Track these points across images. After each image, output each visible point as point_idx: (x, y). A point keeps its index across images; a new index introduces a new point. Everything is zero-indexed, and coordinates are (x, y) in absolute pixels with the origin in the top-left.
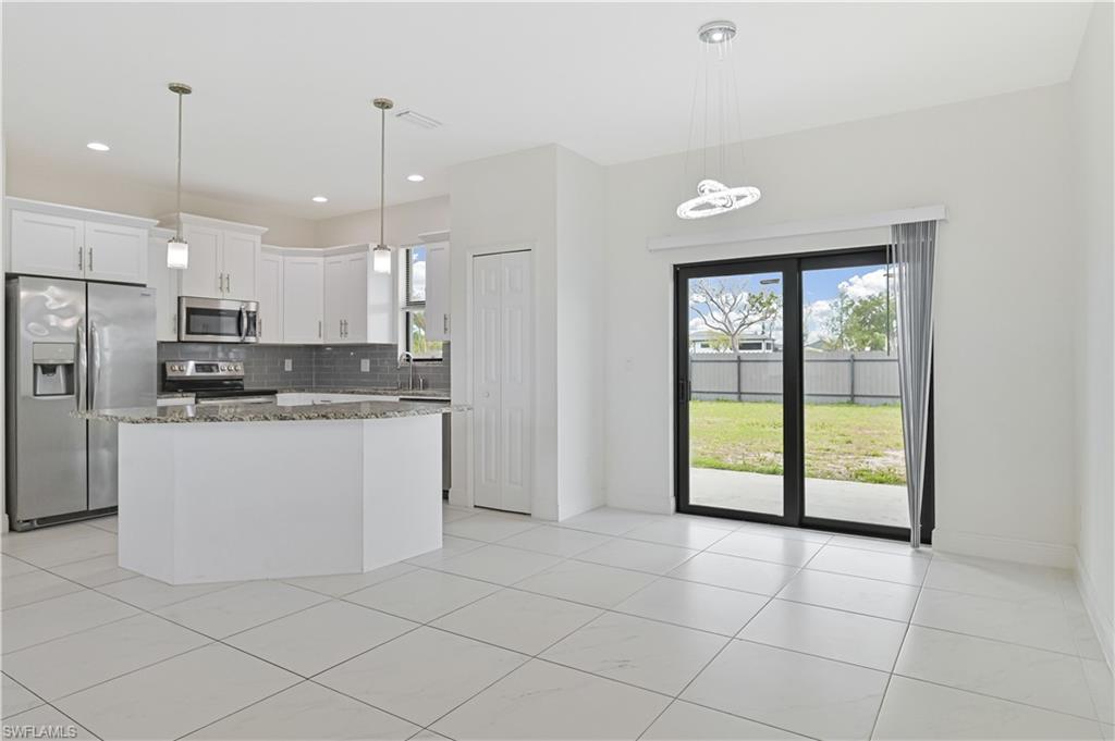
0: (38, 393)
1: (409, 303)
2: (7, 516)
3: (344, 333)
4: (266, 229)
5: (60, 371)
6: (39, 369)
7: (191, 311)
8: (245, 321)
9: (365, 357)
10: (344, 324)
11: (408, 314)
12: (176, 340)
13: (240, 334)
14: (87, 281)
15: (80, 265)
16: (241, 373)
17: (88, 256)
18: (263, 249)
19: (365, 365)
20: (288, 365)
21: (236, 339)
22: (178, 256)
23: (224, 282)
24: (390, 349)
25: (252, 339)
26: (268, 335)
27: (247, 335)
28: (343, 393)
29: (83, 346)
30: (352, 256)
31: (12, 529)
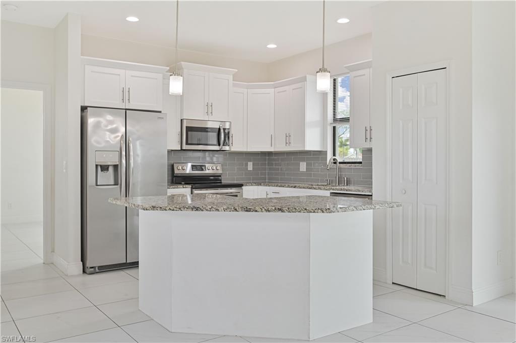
0: (98, 184)
1: (335, 120)
2: (82, 263)
3: (288, 143)
4: (237, 70)
5: (111, 169)
6: (99, 168)
7: (189, 129)
8: (223, 136)
9: (303, 160)
10: (288, 136)
11: (334, 128)
12: (180, 149)
13: (219, 145)
14: (126, 109)
15: (123, 100)
16: (220, 172)
17: (127, 93)
18: (234, 85)
19: (303, 167)
20: (250, 166)
21: (217, 148)
22: (176, 86)
23: (209, 108)
24: (321, 154)
25: (227, 148)
26: (237, 145)
27: (224, 145)
28: (289, 187)
29: (124, 153)
30: (294, 86)
31: (84, 272)
